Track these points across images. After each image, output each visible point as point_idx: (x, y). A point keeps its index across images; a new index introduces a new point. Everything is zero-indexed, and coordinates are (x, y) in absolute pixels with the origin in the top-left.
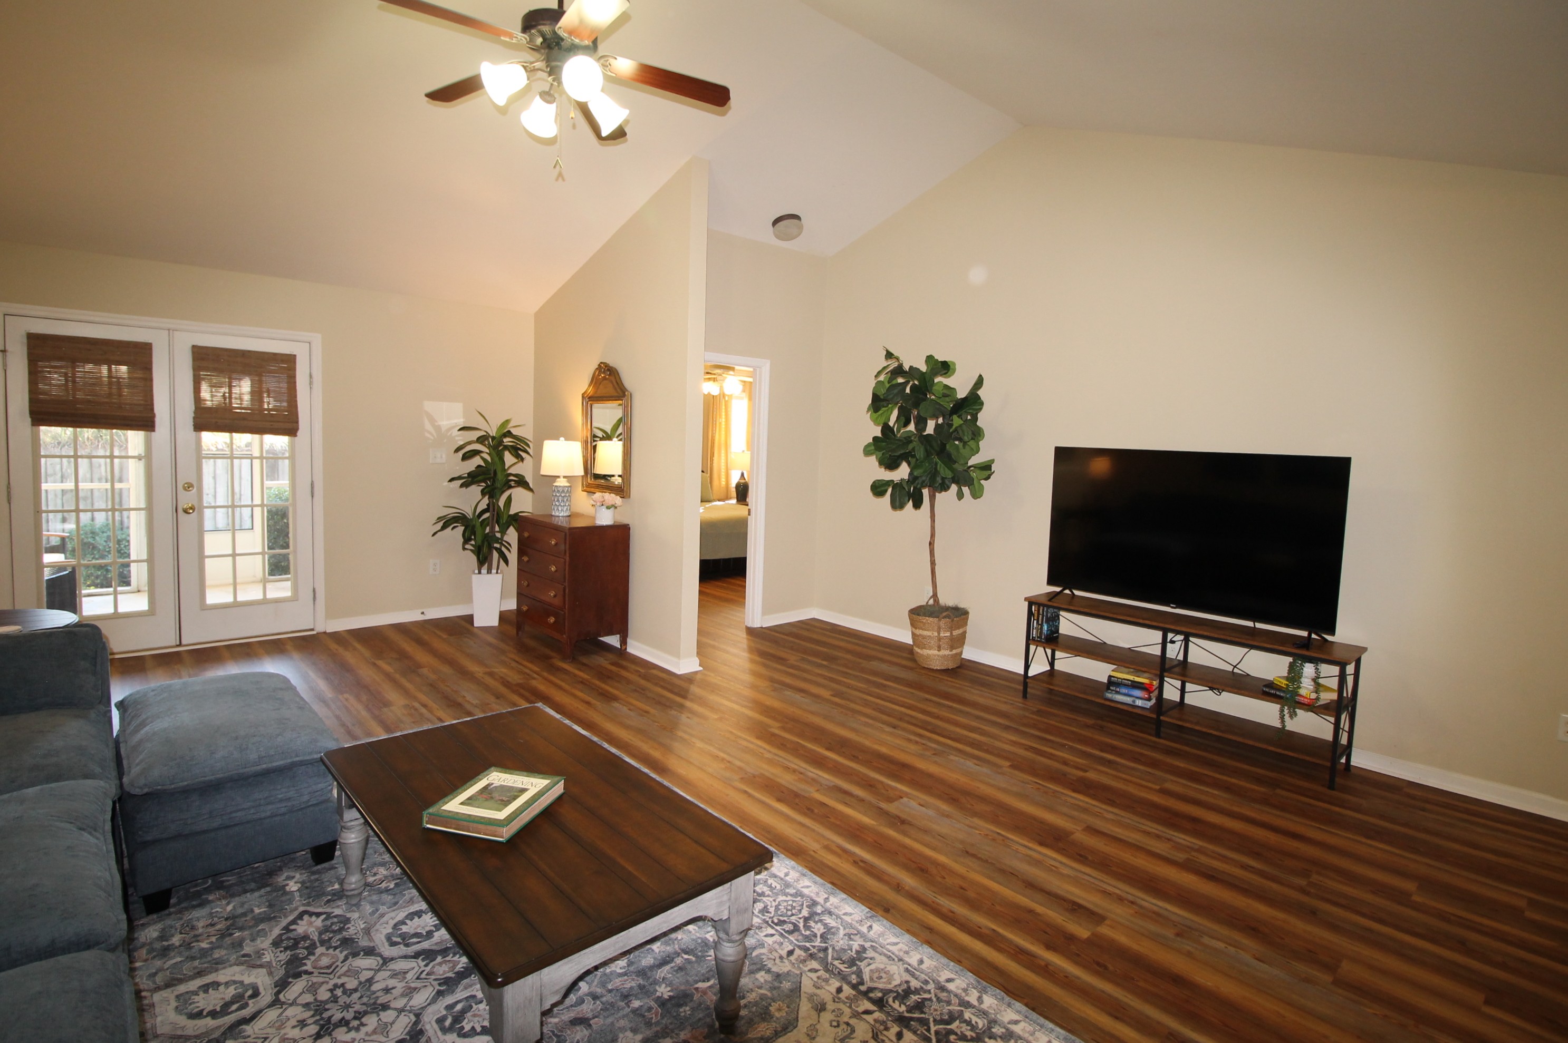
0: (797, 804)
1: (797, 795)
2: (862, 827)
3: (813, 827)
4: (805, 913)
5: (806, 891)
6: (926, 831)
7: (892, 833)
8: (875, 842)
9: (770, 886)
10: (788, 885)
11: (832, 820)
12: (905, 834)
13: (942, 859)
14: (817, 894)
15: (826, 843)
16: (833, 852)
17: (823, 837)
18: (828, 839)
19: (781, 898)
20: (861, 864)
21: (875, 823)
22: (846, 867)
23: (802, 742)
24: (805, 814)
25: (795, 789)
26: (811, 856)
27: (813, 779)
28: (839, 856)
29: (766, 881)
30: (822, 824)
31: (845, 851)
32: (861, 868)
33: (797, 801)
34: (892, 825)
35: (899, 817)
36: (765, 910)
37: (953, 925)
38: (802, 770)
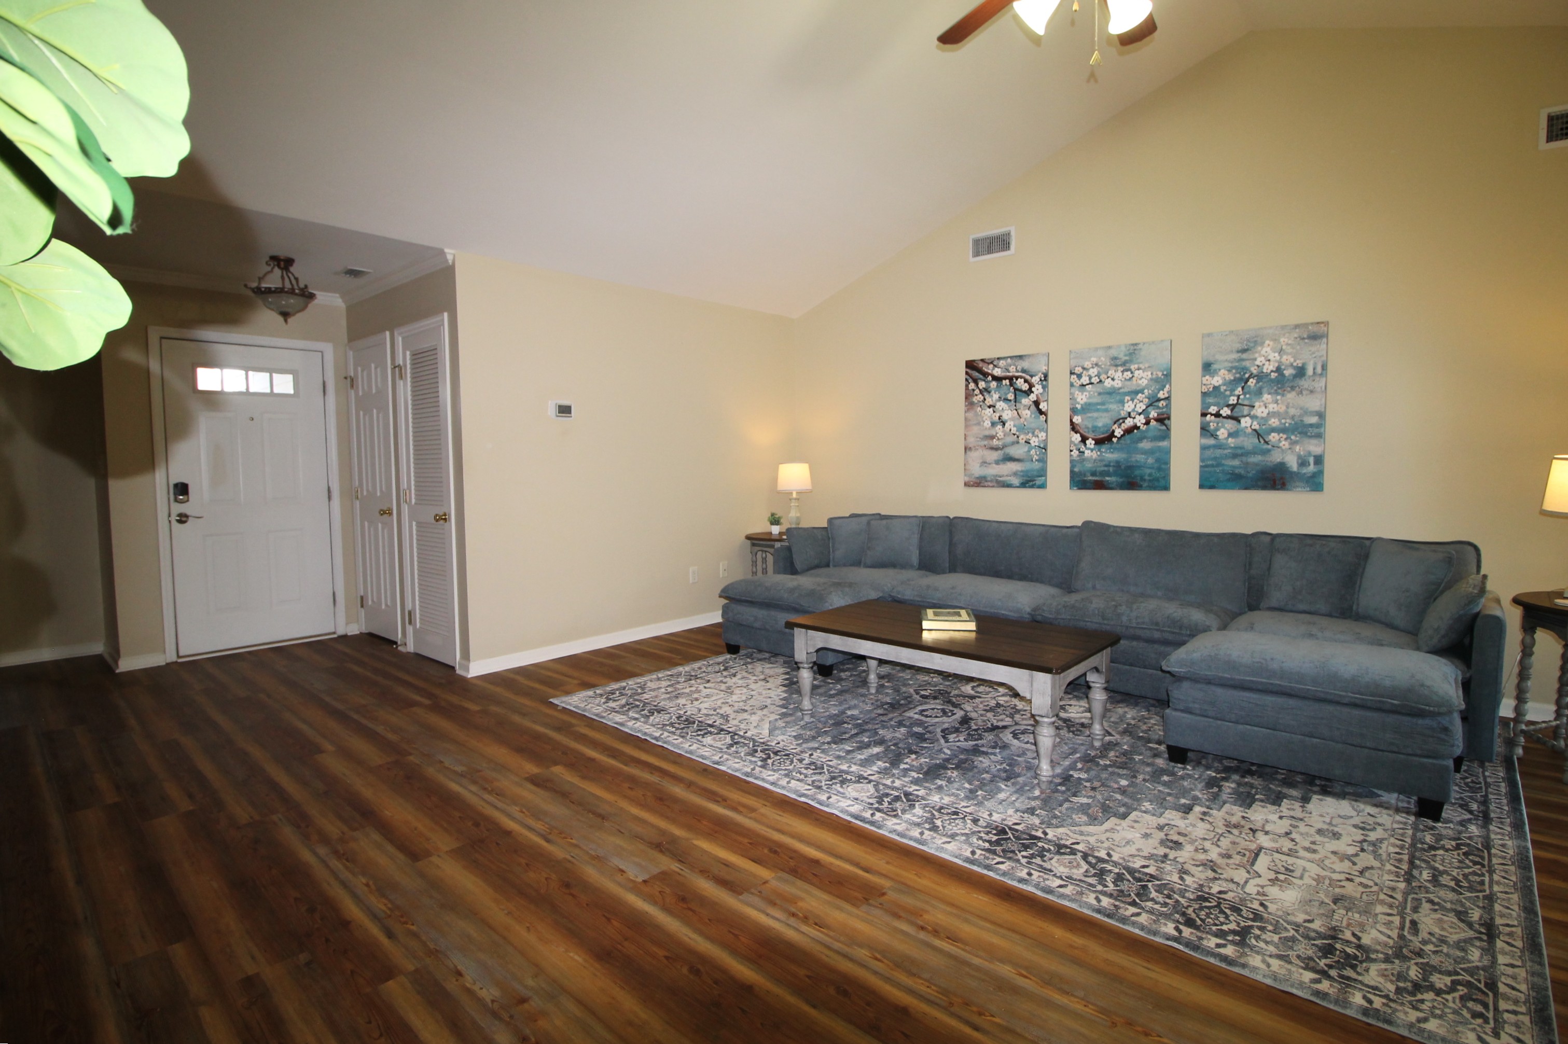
0: (791, 858)
1: (794, 872)
2: (710, 836)
3: (768, 830)
4: (770, 761)
5: (770, 773)
6: (637, 837)
7: (678, 832)
8: (699, 821)
9: (801, 774)
10: (787, 775)
11: (746, 841)
12: (663, 832)
13: (635, 811)
14: (761, 772)
15: (753, 815)
16: (745, 806)
17: (756, 820)
18: (750, 818)
19: (791, 767)
20: (719, 799)
21: (696, 842)
22: (735, 796)
23: (806, 1008)
24: (780, 845)
25: (799, 883)
26: (768, 802)
27: (773, 904)
28: (740, 803)
29: (806, 777)
30: (758, 835)
31: (734, 809)
32: (721, 796)
33: (792, 863)
34: (674, 840)
35: (661, 851)
36: (801, 761)
37: (656, 766)
38: (792, 921)
